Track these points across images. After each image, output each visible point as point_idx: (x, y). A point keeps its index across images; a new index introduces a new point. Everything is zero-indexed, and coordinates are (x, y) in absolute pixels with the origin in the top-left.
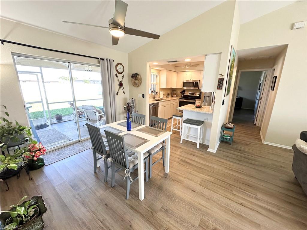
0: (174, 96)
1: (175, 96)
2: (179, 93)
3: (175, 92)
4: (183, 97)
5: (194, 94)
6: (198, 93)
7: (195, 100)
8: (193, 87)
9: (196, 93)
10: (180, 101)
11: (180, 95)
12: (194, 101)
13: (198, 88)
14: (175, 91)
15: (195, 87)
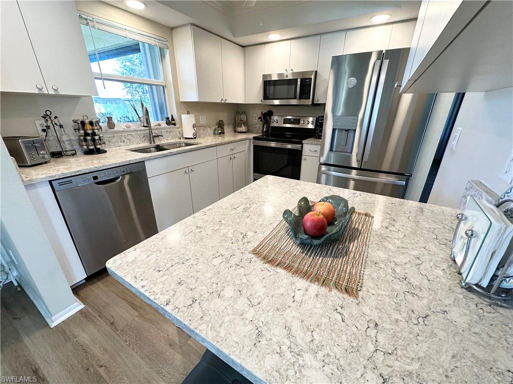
0: (239, 129)
1: (243, 129)
2: (255, 118)
3: (244, 118)
4: (267, 131)
5: (297, 121)
6: (311, 119)
7: (302, 144)
8: (295, 98)
9: (306, 119)
10: (255, 147)
11: (258, 126)
12: (298, 147)
13: (309, 102)
14: (244, 113)
15: (300, 98)
